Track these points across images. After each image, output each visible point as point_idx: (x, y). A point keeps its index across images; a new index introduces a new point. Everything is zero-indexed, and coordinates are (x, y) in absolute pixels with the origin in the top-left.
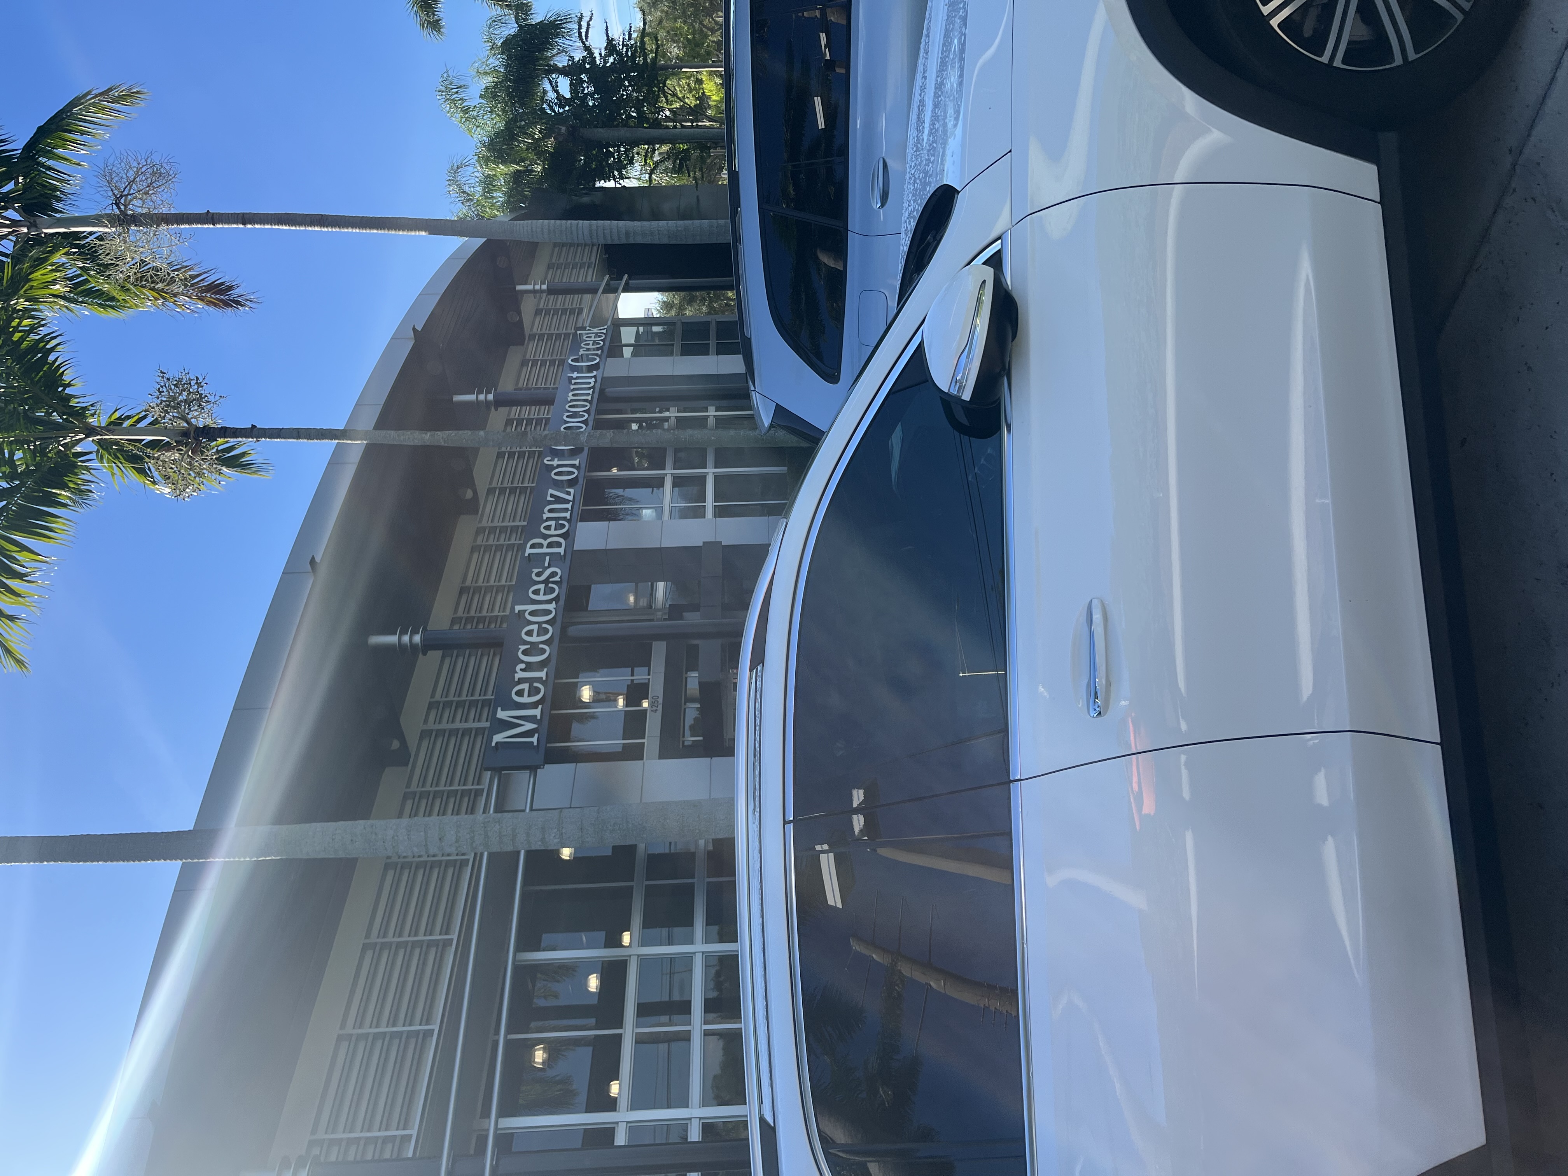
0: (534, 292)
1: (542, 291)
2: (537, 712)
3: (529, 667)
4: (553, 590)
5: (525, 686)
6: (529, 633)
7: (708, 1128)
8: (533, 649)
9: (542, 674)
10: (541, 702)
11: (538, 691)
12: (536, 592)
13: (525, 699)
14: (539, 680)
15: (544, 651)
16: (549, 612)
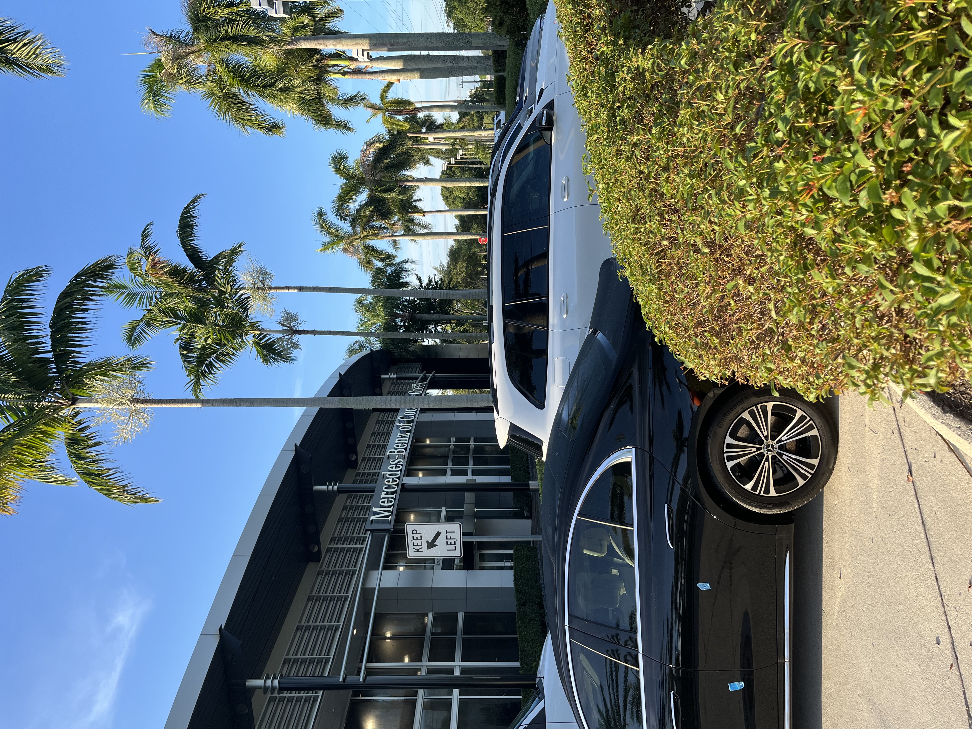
0: (390, 379)
1: (393, 378)
2: (391, 509)
3: (387, 493)
4: (399, 467)
5: (386, 500)
6: (388, 481)
7: (464, 671)
8: (389, 487)
9: (394, 496)
10: (393, 505)
11: (391, 501)
12: (392, 468)
13: (386, 504)
14: (392, 498)
15: (394, 488)
16: (397, 474)
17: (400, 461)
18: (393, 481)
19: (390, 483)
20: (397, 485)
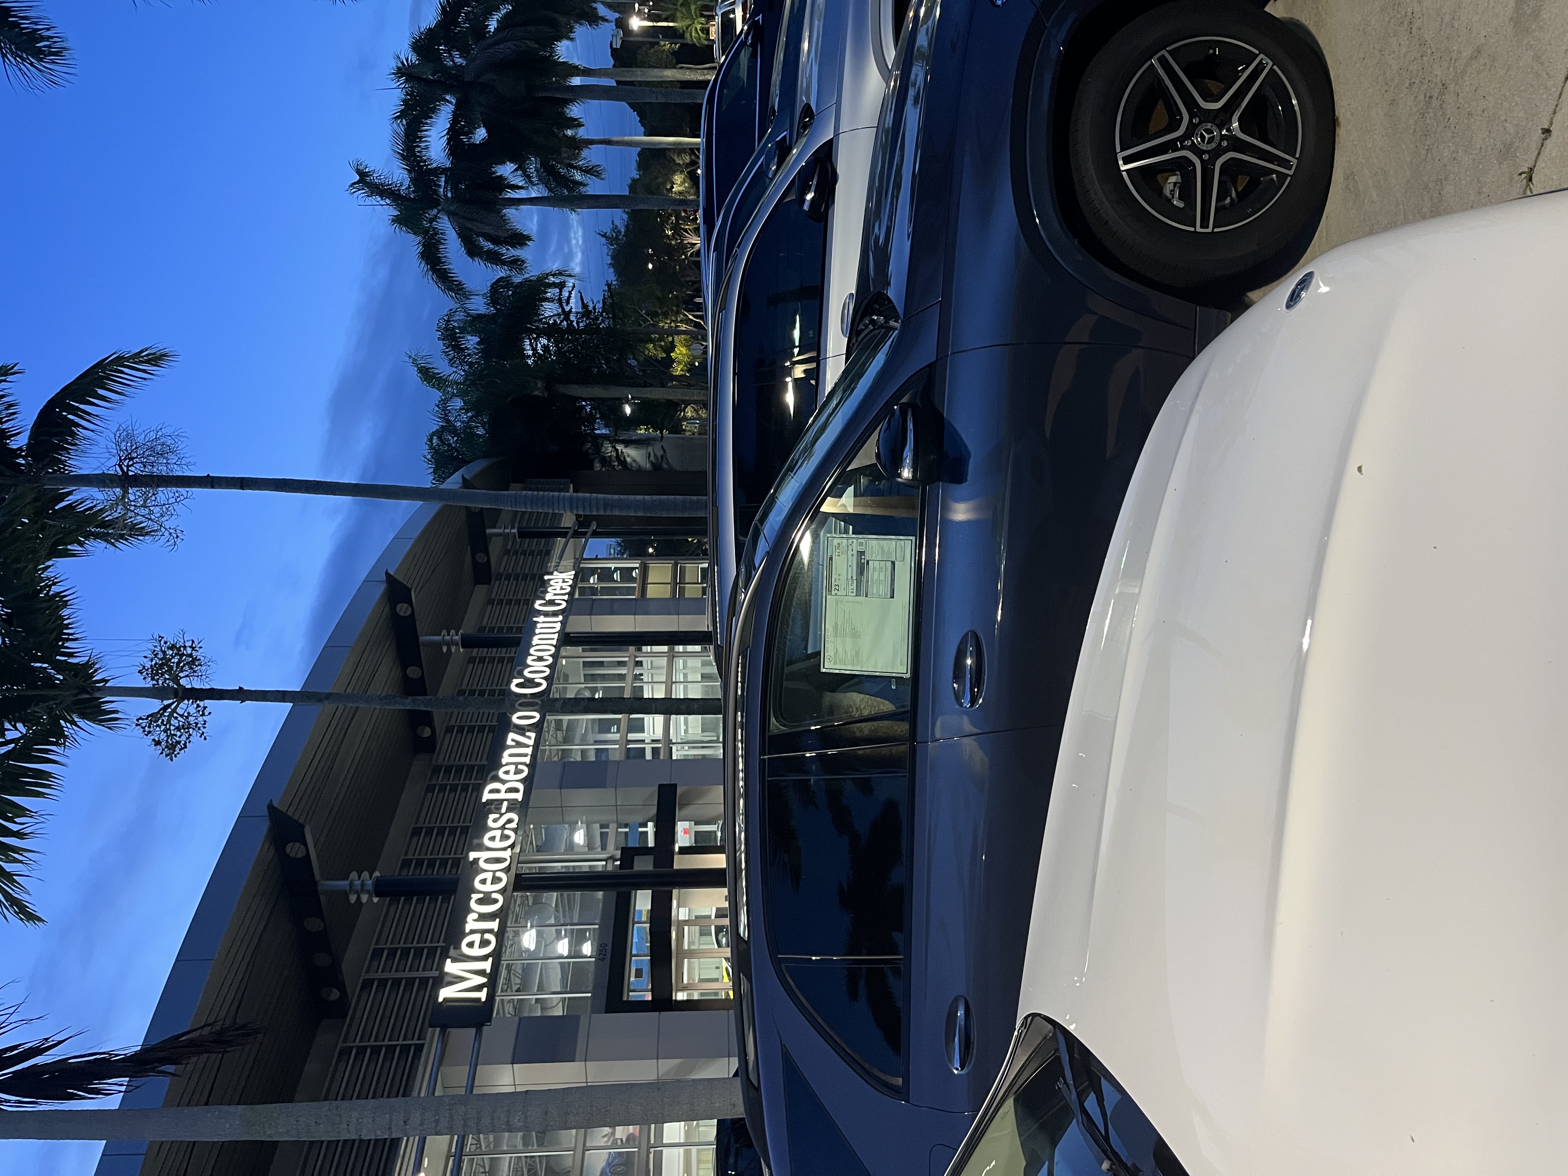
0: (503, 535)
1: (511, 534)
2: (487, 965)
3: (481, 917)
4: (509, 837)
6: (483, 882)
8: (486, 899)
9: (494, 925)
10: (491, 954)
11: (489, 943)
12: (493, 839)
13: (476, 952)
15: (496, 901)
16: (503, 860)
17: (510, 821)
18: (496, 880)
19: (488, 887)
20: (502, 891)
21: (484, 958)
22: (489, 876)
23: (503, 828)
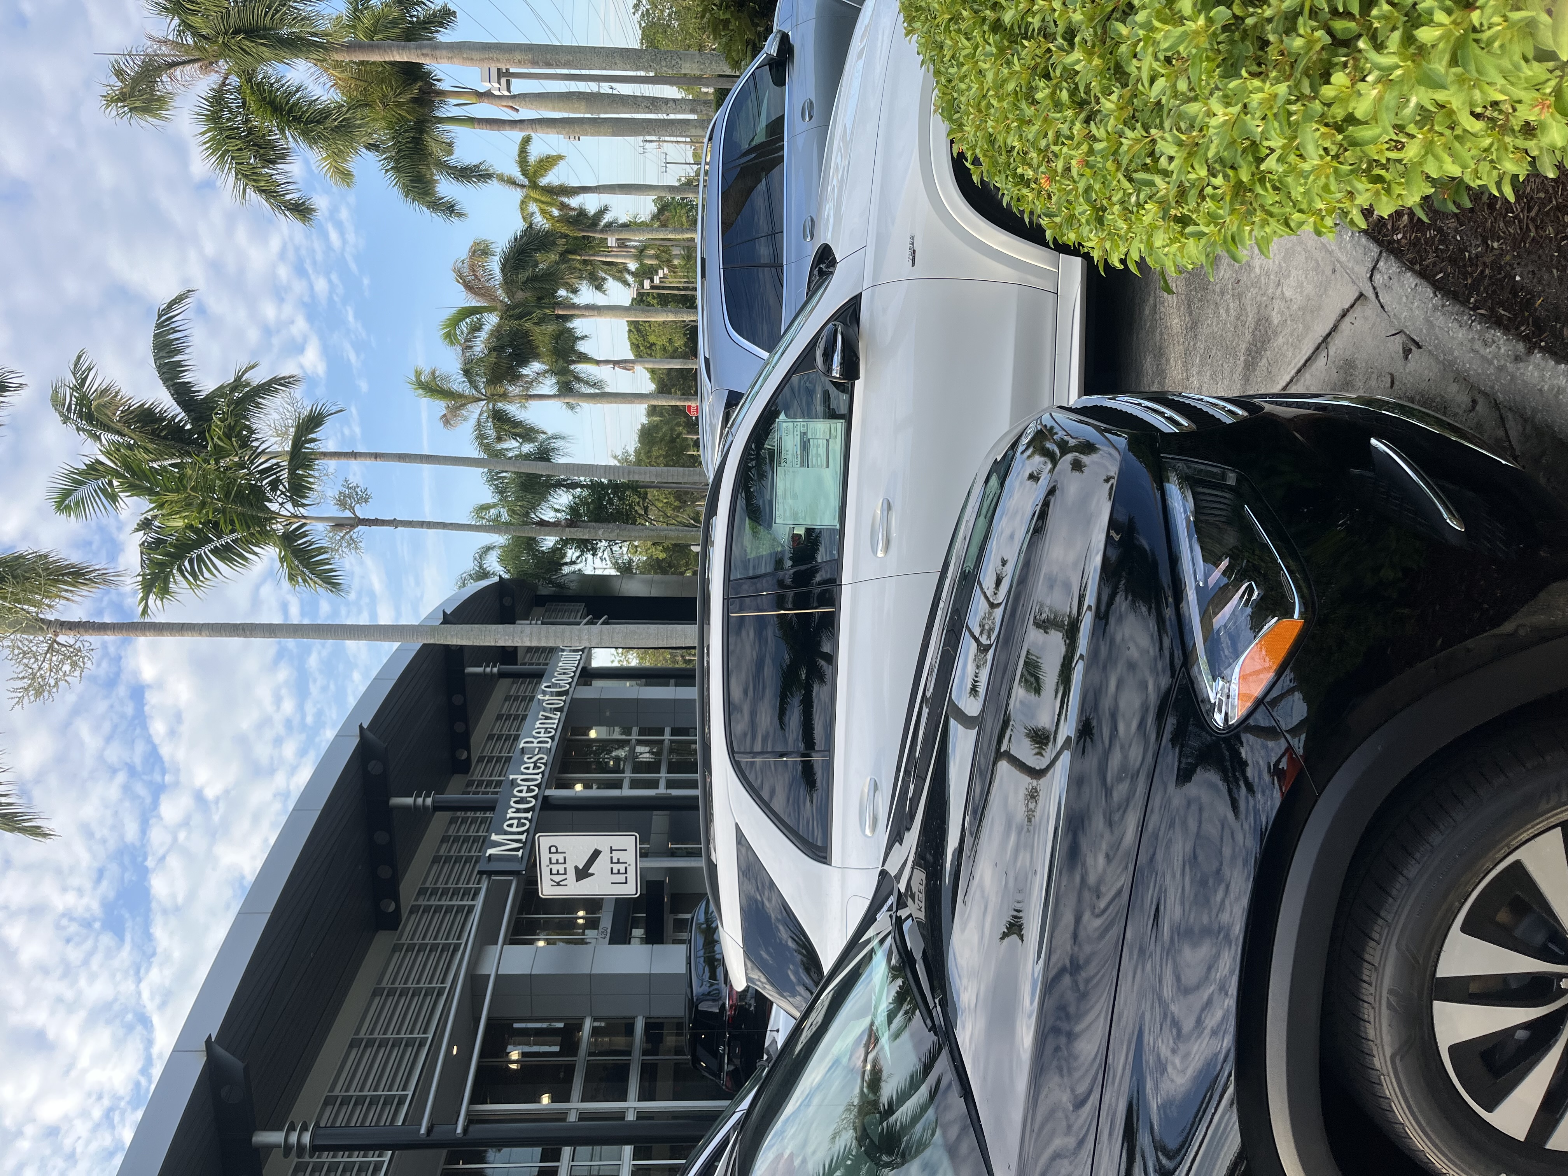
2: (523, 837)
3: (518, 811)
5: (515, 822)
6: (521, 791)
7: (642, 1116)
9: (529, 815)
10: (527, 831)
11: (524, 825)
12: (528, 768)
13: (514, 829)
14: (526, 818)
15: (530, 802)
16: (536, 780)
17: (542, 758)
18: (529, 790)
19: (524, 794)
20: (534, 797)
21: (522, 833)
22: (525, 788)
23: (535, 763)
